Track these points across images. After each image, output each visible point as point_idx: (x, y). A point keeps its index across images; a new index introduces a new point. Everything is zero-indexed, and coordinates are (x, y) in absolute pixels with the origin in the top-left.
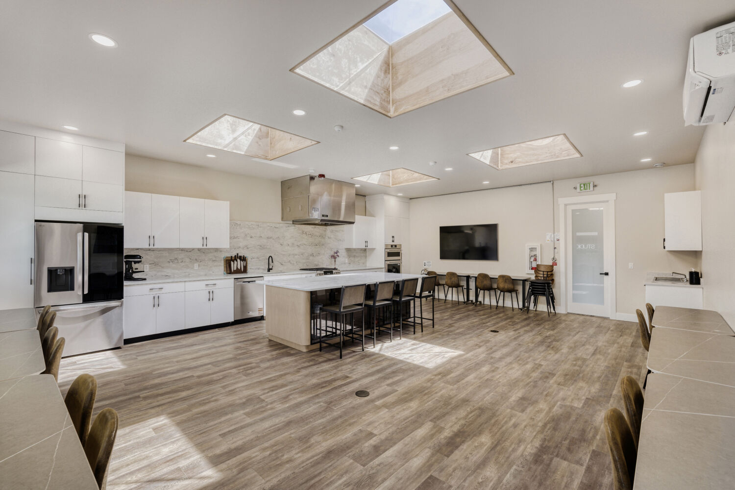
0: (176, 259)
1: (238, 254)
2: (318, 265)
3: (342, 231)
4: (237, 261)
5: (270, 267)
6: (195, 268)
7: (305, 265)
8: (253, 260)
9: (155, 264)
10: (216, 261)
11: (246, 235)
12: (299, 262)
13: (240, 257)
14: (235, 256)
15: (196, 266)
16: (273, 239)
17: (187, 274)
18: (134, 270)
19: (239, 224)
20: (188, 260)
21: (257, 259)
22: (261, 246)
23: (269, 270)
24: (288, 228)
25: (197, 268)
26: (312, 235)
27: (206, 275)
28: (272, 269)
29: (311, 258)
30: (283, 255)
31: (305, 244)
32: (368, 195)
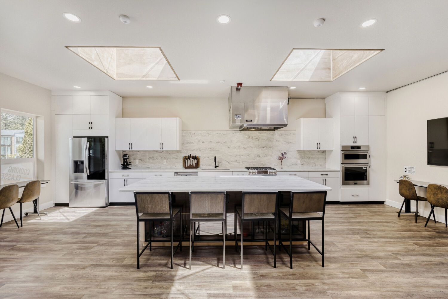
0: (153, 157)
1: (190, 154)
2: (265, 164)
3: (294, 134)
4: (190, 159)
5: (217, 165)
6: (164, 163)
7: (252, 164)
8: (204, 159)
9: (141, 160)
10: (178, 159)
11: (199, 141)
12: (245, 162)
13: (193, 156)
14: (189, 156)
15: (164, 162)
16: (221, 143)
17: (159, 167)
18: (128, 163)
19: (194, 133)
20: (160, 158)
21: (208, 158)
22: (211, 149)
23: (216, 167)
24: (235, 134)
25: (165, 164)
26: (258, 139)
27: (171, 168)
28: (218, 166)
29: (258, 158)
30: (230, 155)
31: (251, 147)
32: (326, 97)
